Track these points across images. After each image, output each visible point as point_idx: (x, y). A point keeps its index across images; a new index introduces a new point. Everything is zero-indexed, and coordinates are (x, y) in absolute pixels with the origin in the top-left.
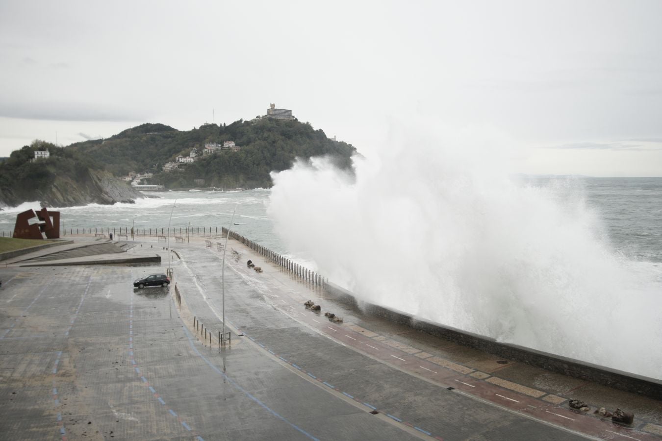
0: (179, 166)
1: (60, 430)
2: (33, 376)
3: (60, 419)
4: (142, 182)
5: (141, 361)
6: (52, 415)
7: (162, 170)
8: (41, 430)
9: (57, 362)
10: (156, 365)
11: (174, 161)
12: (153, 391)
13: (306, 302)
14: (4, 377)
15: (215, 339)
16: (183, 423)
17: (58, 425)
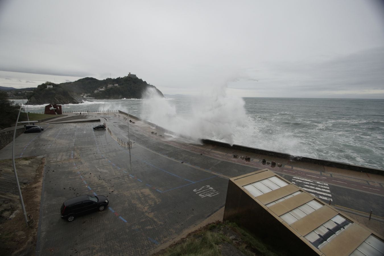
0: (100, 91)
1: (80, 177)
2: (65, 160)
3: (79, 173)
4: (87, 96)
5: (103, 152)
6: (76, 172)
7: (94, 92)
8: (73, 177)
9: (72, 154)
10: (108, 153)
11: (98, 90)
12: (110, 162)
13: (152, 132)
14: (54, 161)
15: (126, 144)
16: (124, 171)
17: (79, 175)
